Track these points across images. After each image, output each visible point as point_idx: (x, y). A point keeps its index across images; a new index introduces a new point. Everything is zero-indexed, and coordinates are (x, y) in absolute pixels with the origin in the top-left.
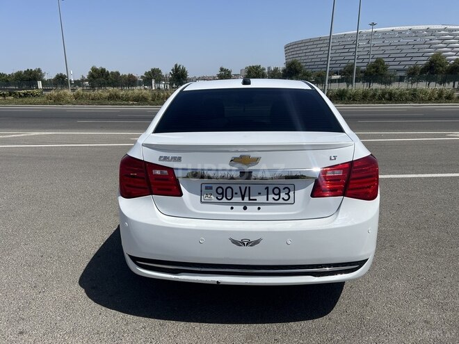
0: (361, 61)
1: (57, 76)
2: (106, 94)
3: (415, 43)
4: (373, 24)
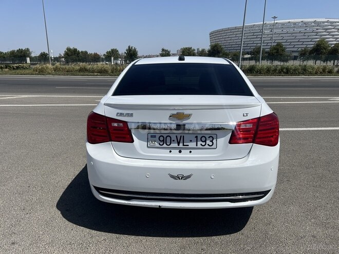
0: (265, 44)
1: (41, 54)
2: (77, 68)
3: (305, 31)
4: (275, 18)
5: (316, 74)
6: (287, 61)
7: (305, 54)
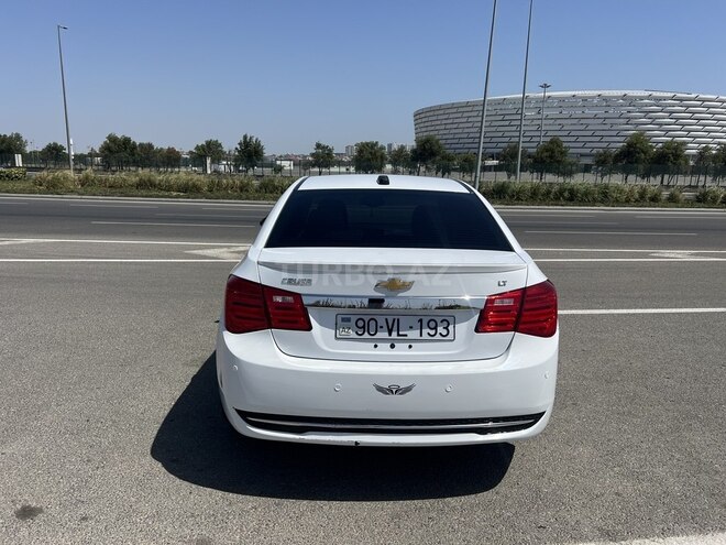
0: (528, 139)
1: (49, 146)
2: (134, 179)
3: (606, 115)
4: (545, 86)
5: (627, 202)
6: (570, 174)
7: (605, 163)
